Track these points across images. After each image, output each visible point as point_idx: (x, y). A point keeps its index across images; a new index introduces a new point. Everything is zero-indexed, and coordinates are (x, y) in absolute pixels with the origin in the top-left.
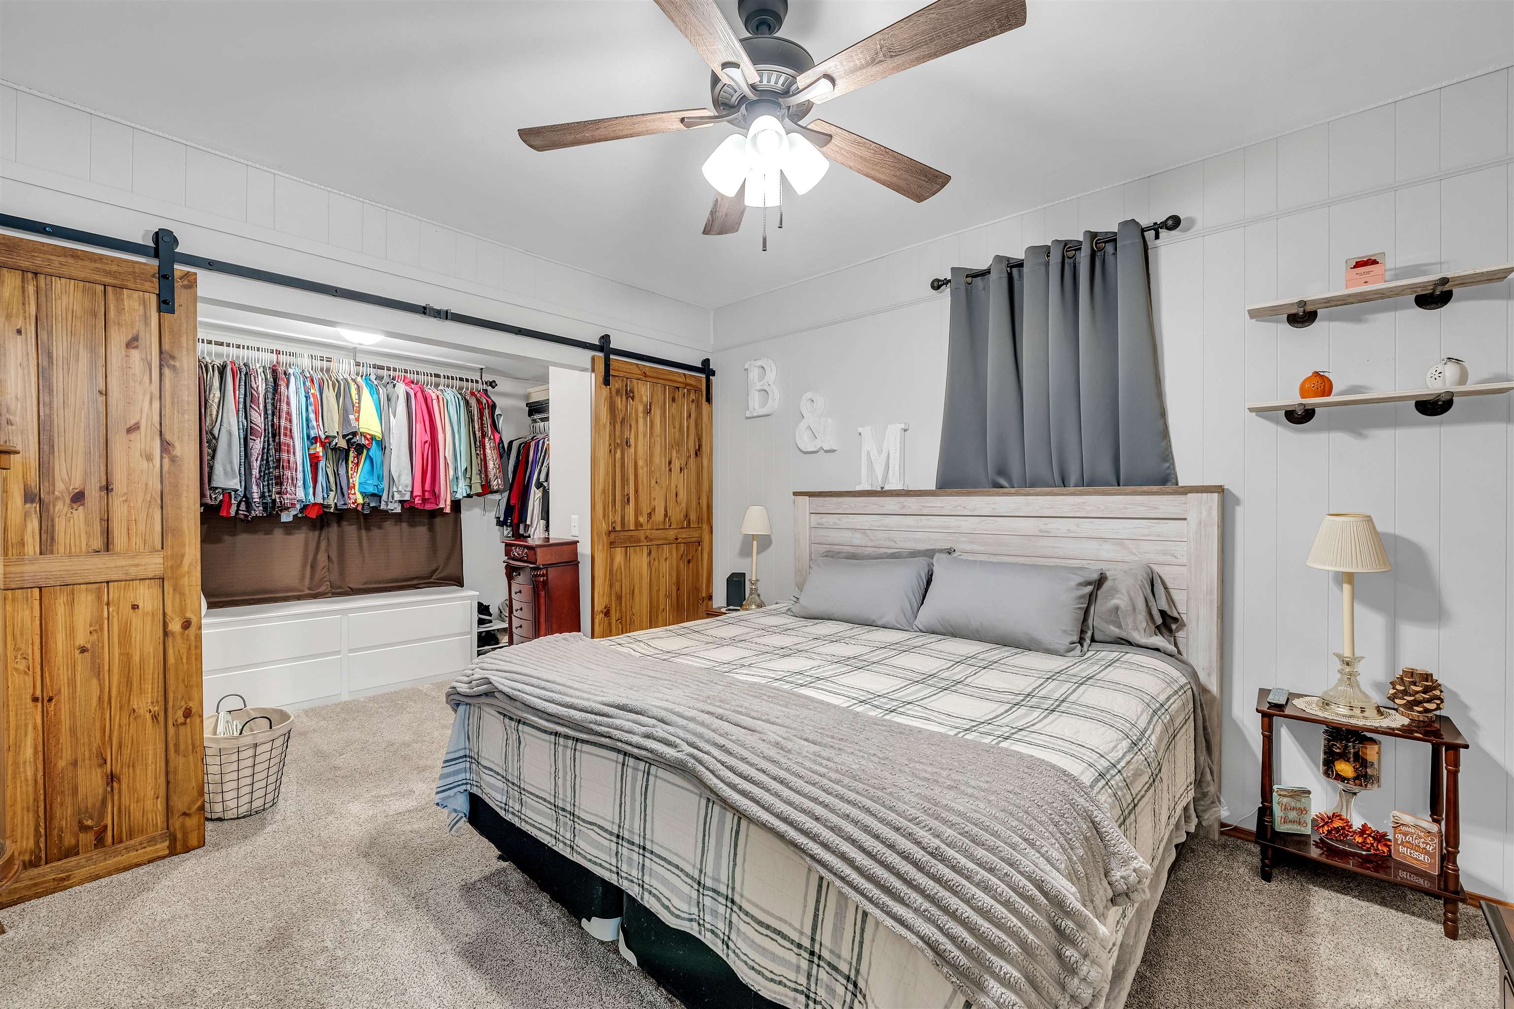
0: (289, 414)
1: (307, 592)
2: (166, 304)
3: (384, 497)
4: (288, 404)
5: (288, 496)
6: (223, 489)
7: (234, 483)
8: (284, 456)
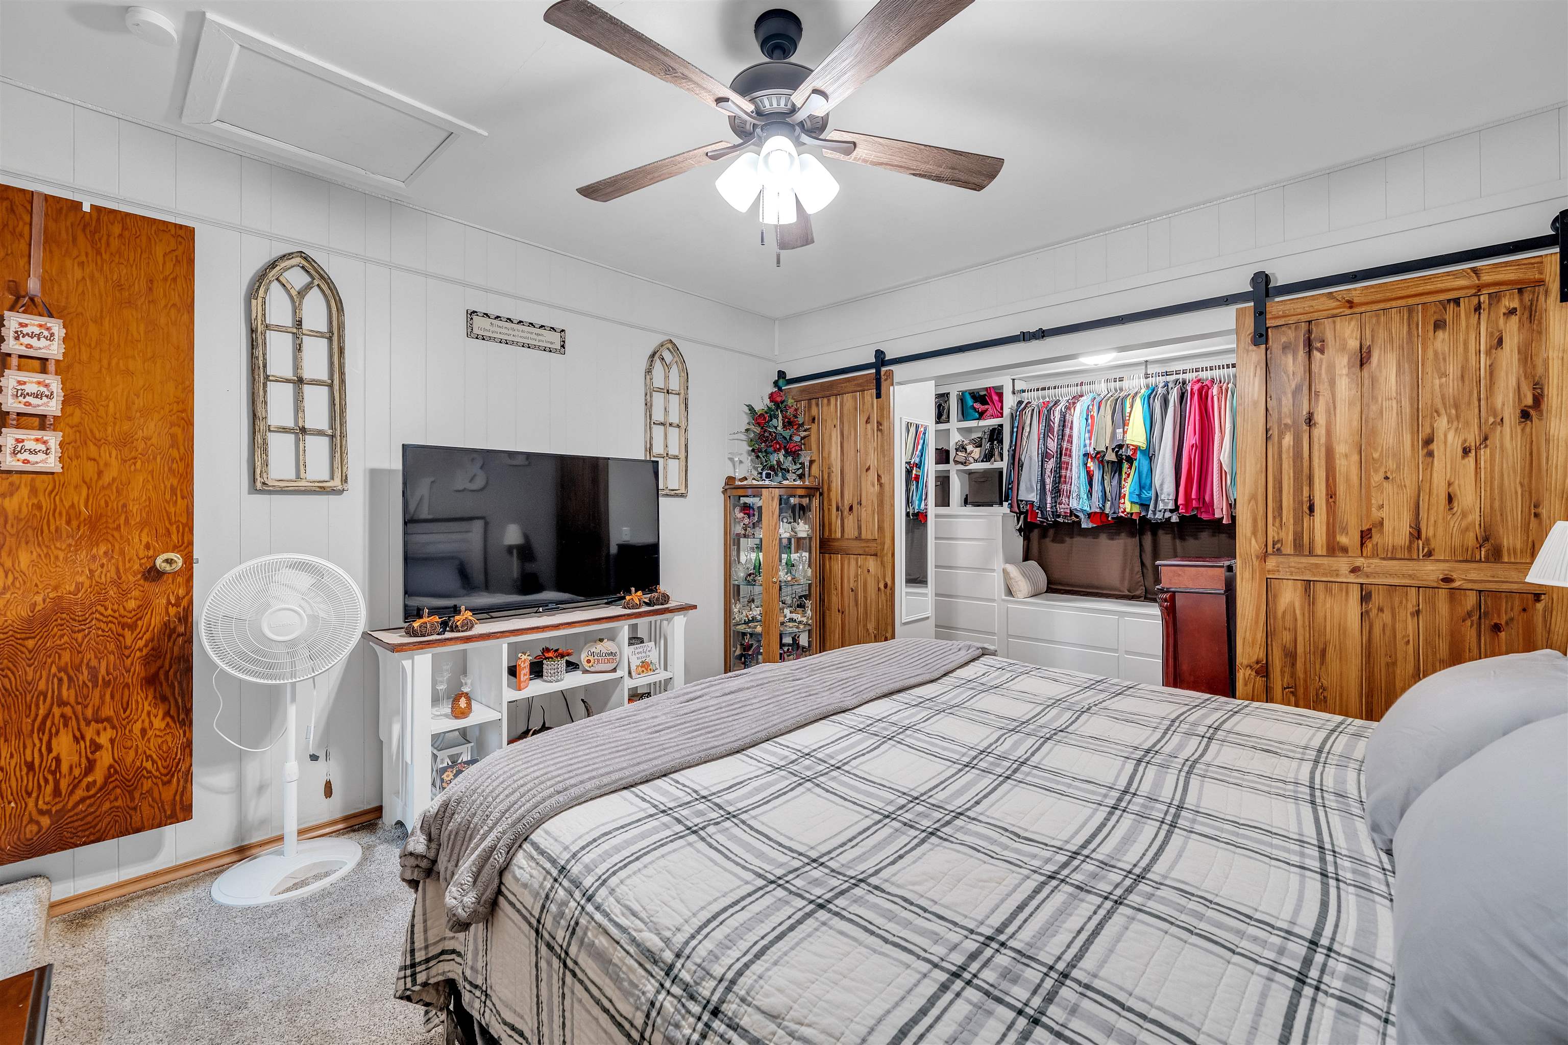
0: (1071, 436)
1: (1127, 593)
2: (879, 396)
3: (1152, 507)
4: (1071, 428)
5: (1063, 506)
6: (1027, 501)
7: (1033, 497)
8: (1063, 472)
